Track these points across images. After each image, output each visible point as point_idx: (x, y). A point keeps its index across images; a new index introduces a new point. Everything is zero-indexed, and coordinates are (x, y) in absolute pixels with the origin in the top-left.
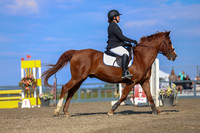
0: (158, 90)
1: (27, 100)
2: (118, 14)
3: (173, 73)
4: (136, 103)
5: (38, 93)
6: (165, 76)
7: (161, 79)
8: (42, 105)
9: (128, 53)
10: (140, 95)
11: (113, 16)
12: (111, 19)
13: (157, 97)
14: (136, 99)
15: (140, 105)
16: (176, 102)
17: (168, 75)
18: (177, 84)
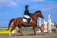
0: (51, 28)
2: (28, 6)
3: (55, 23)
4: (44, 32)
5: (16, 29)
6: (53, 24)
7: (51, 25)
8: (17, 32)
9: (30, 18)
10: (46, 29)
11: (27, 7)
12: (26, 8)
13: (51, 30)
14: (44, 31)
15: (45, 32)
16: (56, 31)
17: (54, 24)
18: (56, 26)
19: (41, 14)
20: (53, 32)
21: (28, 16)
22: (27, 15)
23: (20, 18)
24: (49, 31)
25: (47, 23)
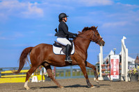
0: (127, 70)
1: (36, 77)
5: (43, 72)
6: (133, 60)
7: (129, 63)
8: (46, 80)
10: (115, 73)
11: (62, 17)
12: (61, 19)
13: (127, 75)
14: (111, 76)
19: (98, 35)
20: (134, 81)
21: (65, 39)
22: (63, 37)
23: (45, 45)
24: (123, 77)
25: (118, 57)
